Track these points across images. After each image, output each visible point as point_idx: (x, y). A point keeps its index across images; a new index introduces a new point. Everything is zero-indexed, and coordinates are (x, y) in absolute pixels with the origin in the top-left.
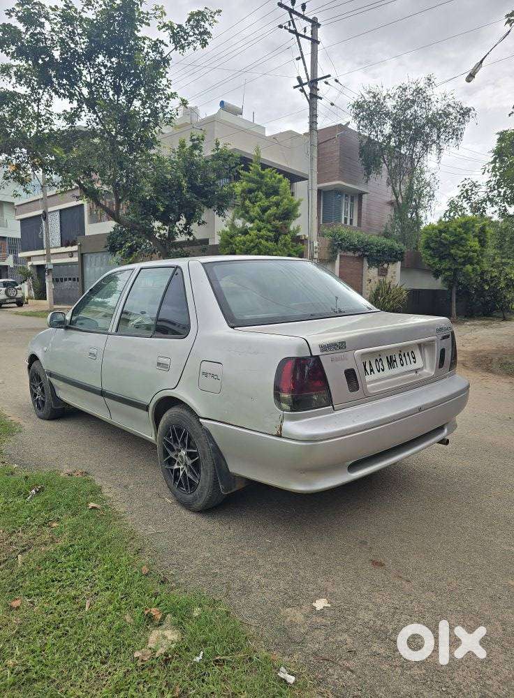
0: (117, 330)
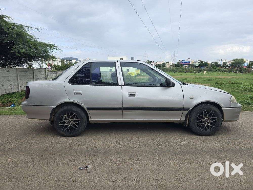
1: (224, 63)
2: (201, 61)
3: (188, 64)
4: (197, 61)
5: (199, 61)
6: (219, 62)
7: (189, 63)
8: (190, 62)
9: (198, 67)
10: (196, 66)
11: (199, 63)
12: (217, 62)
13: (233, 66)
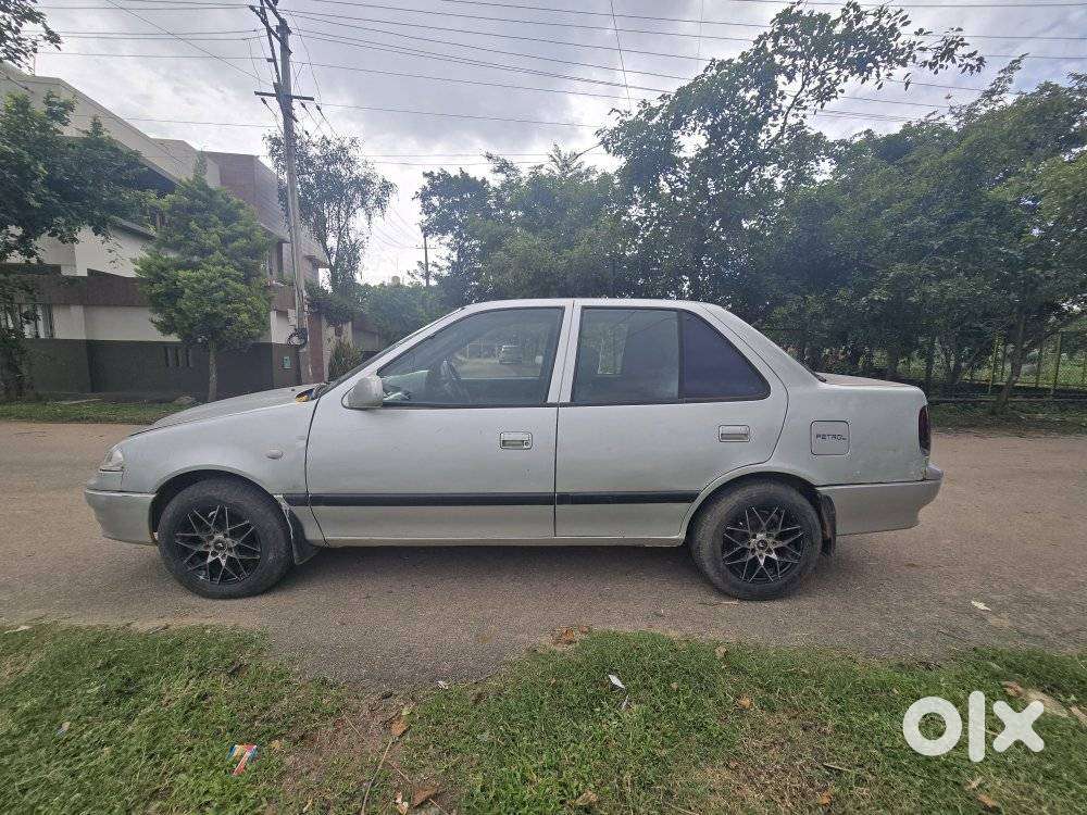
0: (572, 399)
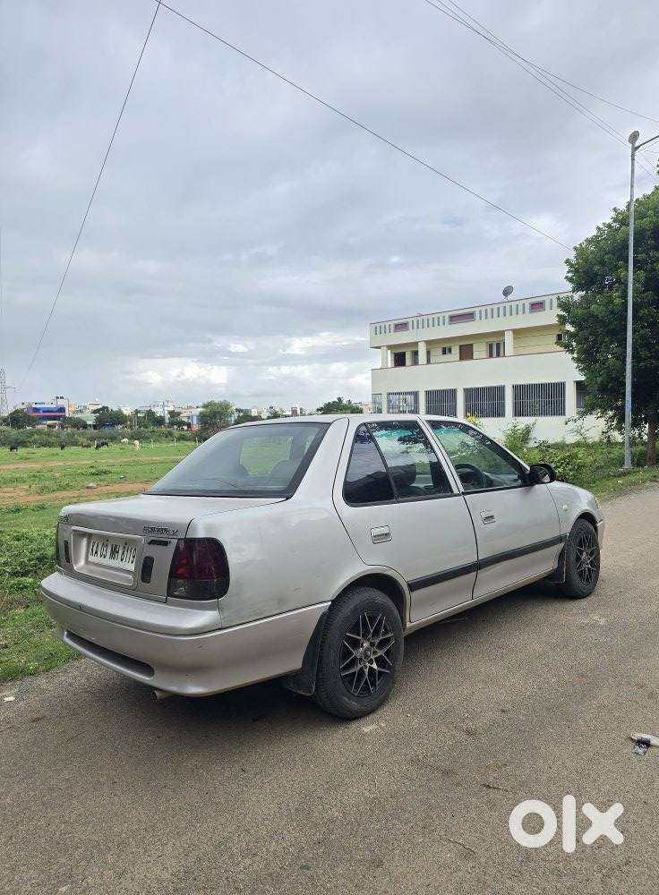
1: (172, 413)
2: (100, 407)
3: (60, 417)
4: (85, 407)
5: (95, 408)
6: (159, 412)
7: (61, 414)
8: (62, 410)
9: (95, 427)
10: (89, 423)
11: (95, 412)
12: (153, 410)
13: (206, 423)
